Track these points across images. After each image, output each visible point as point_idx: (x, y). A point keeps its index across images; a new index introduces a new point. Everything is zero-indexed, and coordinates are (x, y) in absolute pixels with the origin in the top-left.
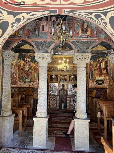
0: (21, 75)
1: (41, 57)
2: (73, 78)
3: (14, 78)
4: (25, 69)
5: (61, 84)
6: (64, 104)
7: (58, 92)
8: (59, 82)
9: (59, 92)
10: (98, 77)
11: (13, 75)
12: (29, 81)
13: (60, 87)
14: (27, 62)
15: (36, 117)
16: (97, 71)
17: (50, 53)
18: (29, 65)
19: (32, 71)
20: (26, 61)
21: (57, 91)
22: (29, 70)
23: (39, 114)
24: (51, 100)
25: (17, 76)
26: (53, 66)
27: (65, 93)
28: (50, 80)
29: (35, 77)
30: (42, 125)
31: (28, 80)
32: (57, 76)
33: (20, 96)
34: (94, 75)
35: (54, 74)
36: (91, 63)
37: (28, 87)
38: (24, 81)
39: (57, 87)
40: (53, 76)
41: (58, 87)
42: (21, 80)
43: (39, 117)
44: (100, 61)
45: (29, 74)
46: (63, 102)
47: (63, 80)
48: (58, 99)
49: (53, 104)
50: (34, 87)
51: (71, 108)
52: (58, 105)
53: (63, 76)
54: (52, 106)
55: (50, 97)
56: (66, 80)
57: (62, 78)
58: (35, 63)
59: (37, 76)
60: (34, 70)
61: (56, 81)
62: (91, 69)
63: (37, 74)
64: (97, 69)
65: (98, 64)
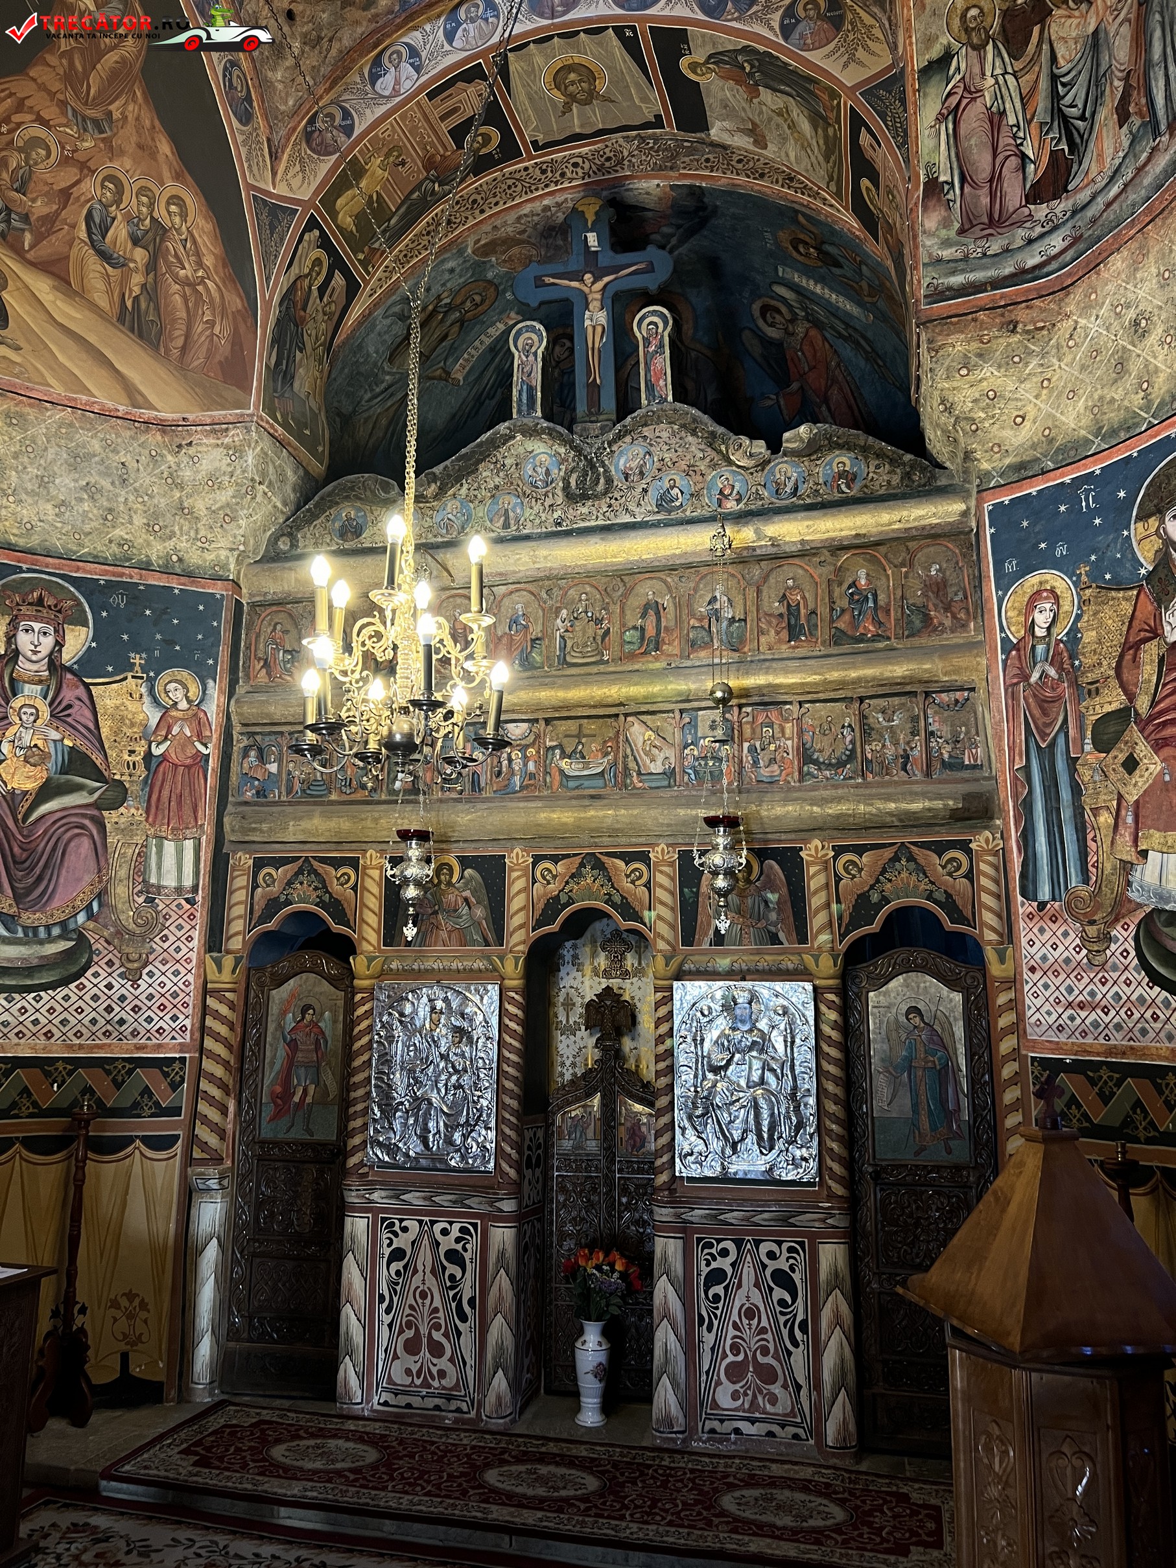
5: (583, 984)
7: (500, 1120)
8: (512, 968)
13: (562, 1047)
14: (31, 667)
16: (1158, 746)
18: (60, 715)
19: (94, 805)
22: (47, 791)
24: (398, 1254)
28: (390, 938)
29: (151, 893)
31: (31, 937)
32: (489, 872)
34: (1105, 819)
36: (1042, 619)
39: (489, 1051)
41: (510, 1036)
45: (59, 851)
48: (502, 1254)
49: (424, 1330)
50: (140, 1048)
51: (728, 1426)
52: (500, 1347)
53: (582, 865)
54: (408, 1372)
55: (375, 1211)
56: (636, 917)
57: (563, 898)
58: (159, 688)
59: (188, 882)
60: (133, 788)
61: (474, 943)
62: (1037, 712)
63: (189, 845)
64: (1153, 704)
65: (1158, 619)
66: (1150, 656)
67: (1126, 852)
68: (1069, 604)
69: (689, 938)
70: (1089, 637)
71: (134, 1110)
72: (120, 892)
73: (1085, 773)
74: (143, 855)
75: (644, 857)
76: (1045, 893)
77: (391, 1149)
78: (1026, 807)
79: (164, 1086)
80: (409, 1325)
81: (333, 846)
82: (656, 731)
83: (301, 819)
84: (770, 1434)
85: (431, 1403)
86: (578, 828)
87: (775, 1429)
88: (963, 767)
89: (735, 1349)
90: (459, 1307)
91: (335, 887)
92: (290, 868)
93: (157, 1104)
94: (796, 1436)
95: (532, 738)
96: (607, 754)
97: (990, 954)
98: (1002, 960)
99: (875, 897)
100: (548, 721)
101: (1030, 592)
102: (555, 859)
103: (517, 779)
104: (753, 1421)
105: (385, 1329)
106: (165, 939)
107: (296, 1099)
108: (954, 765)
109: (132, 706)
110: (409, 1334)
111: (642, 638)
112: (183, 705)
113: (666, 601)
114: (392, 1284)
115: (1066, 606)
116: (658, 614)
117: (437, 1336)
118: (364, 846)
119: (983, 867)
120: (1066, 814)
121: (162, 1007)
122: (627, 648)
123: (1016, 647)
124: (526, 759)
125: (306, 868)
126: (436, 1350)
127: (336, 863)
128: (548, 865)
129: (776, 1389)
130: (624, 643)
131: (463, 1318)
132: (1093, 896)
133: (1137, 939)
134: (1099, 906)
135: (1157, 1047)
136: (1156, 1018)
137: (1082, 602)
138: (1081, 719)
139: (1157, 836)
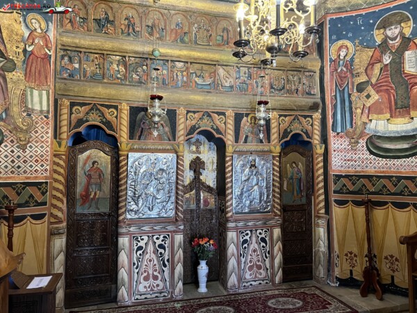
8: (181, 148)
10: (382, 122)
16: (378, 92)
19: (1, 68)
24: (140, 248)
27: (210, 206)
28: (131, 136)
32: (172, 115)
34: (359, 111)
35: (160, 98)
36: (343, 54)
39: (173, 176)
44: (394, 43)
46: (202, 255)
47: (196, 136)
48: (180, 243)
49: (151, 272)
50: (28, 178)
51: (249, 284)
52: (180, 274)
53: (203, 115)
54: (145, 287)
55: (131, 235)
56: (221, 133)
57: (197, 126)
58: (28, 20)
59: (45, 108)
60: (18, 64)
61: (164, 140)
62: (339, 80)
63: (44, 92)
64: (377, 80)
65: (381, 57)
66: (377, 67)
67: (365, 119)
68: (352, 50)
69: (237, 140)
70: (357, 60)
71: (26, 204)
72: (15, 110)
73: (353, 98)
74: (24, 95)
75: (224, 114)
76: (339, 130)
77: (136, 212)
78: (335, 107)
79: (39, 193)
80: (145, 271)
81: (107, 100)
82: (228, 72)
83: (93, 87)
84: (260, 284)
85: (154, 296)
87: (261, 282)
89: (251, 261)
90: (164, 263)
91: (108, 116)
92: (88, 108)
93: (36, 201)
94: (267, 283)
95: (185, 68)
96: (211, 78)
97: (318, 147)
98: (321, 148)
99: (289, 130)
100: (191, 63)
101: (339, 46)
102: (194, 112)
103: (180, 83)
104: (255, 281)
105: (136, 274)
106: (36, 132)
107: (92, 196)
108: (309, 94)
109: (16, 26)
110: (145, 274)
111: (223, 40)
112: (39, 31)
113: (230, 28)
114: (138, 259)
115: (350, 51)
116: (227, 32)
117: (156, 273)
118: (120, 101)
120: (347, 109)
121: (37, 161)
122: (218, 42)
123: (334, 61)
124: (183, 76)
125: (94, 108)
126: (155, 278)
127: (108, 107)
128: (192, 114)
129: (261, 271)
130: (216, 40)
132: (354, 131)
133: (367, 143)
134: (355, 134)
135: (371, 170)
136: (371, 163)
137: (356, 51)
138: (353, 83)
139: (375, 116)
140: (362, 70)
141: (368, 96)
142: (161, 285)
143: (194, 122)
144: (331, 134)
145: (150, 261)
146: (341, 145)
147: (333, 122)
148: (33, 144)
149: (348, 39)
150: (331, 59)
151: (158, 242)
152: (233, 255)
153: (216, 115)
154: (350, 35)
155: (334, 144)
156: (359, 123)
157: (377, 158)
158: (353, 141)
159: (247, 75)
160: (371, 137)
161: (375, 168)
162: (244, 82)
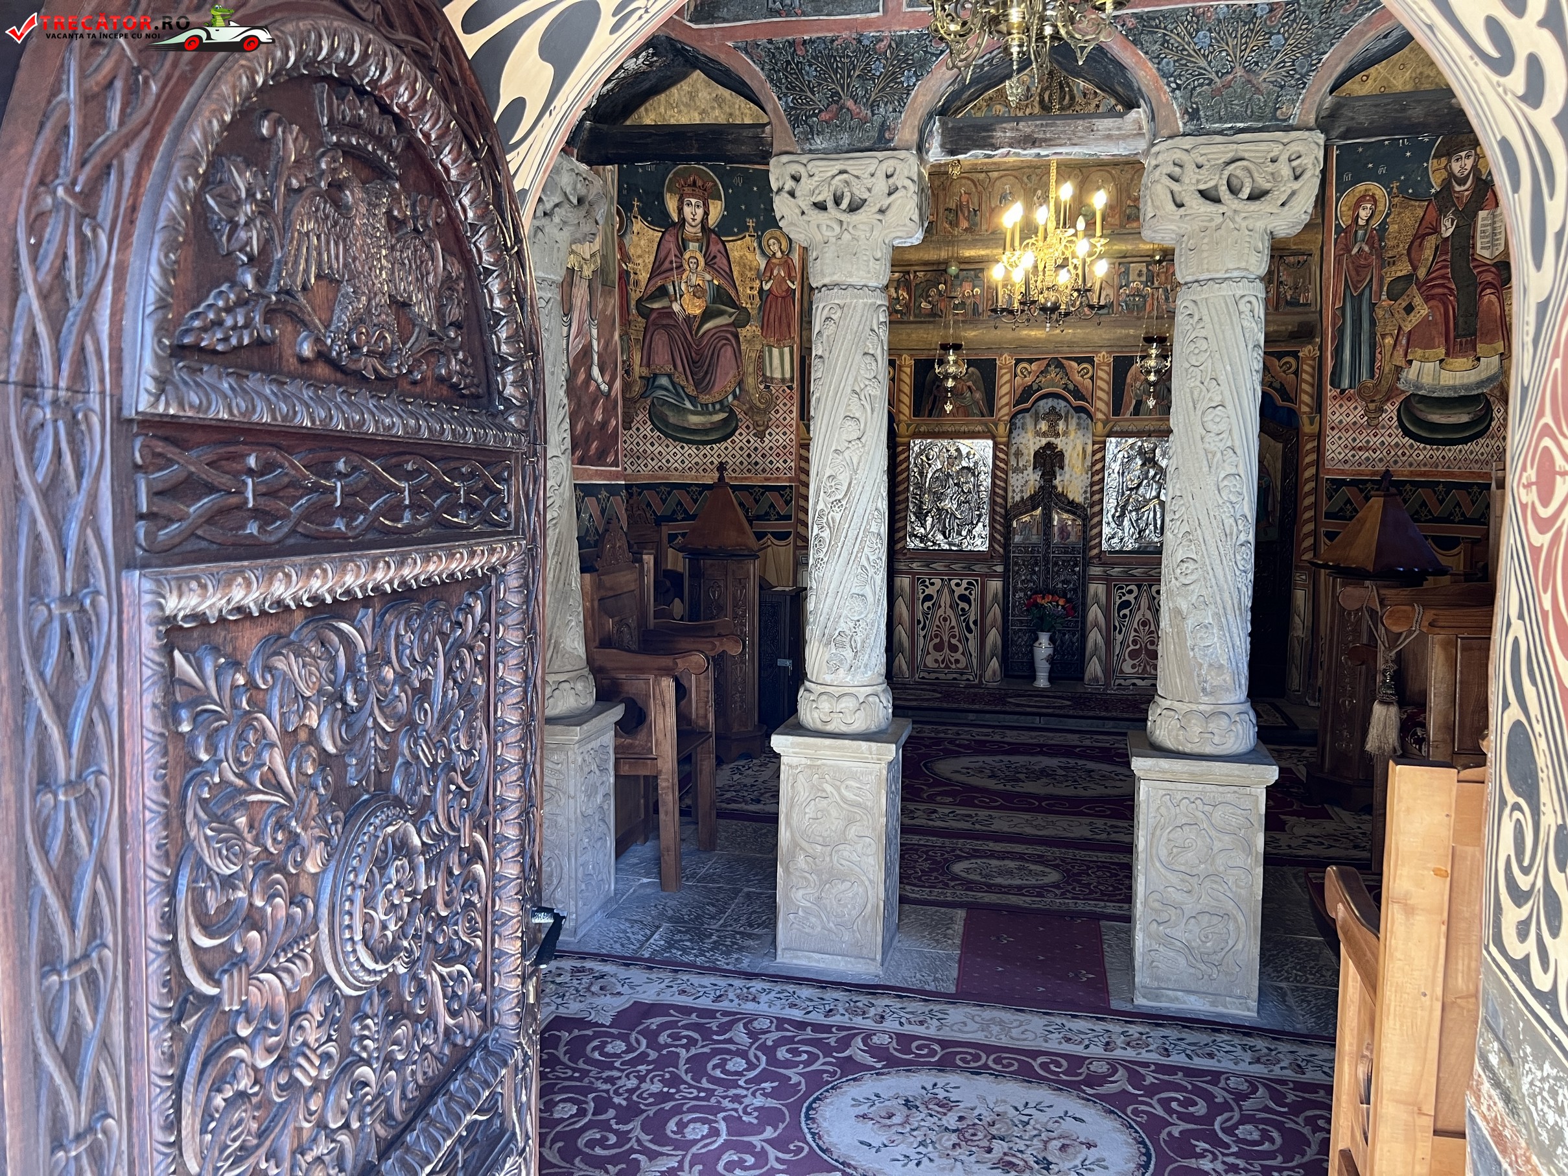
0: (638, 370)
1: (826, 195)
2: (1152, 378)
3: (594, 402)
4: (676, 307)
5: (1030, 442)
6: (1052, 640)
7: (992, 521)
8: (1002, 430)
9: (1008, 526)
10: (1429, 366)
11: (582, 376)
12: (716, 427)
13: (1016, 481)
14: (692, 230)
15: (799, 729)
16: (1427, 299)
17: (911, 157)
18: (710, 263)
19: (733, 324)
20: (683, 221)
21: (986, 519)
22: (707, 315)
23: (825, 705)
24: (928, 598)
25: (610, 385)
26: (946, 263)
27: (1072, 539)
28: (917, 412)
29: (767, 381)
30: (849, 795)
31: (705, 410)
32: (985, 370)
33: (649, 559)
34: (1389, 341)
35: (957, 347)
36: (1364, 214)
37: (711, 478)
38: (667, 424)
39: (986, 481)
40: (942, 362)
41: (1000, 471)
42: (642, 416)
43: (819, 726)
44: (1463, 190)
45: (716, 355)
46: (1041, 622)
47: (1050, 402)
48: (996, 595)
49: (946, 638)
50: (767, 479)
51: (1129, 682)
52: (995, 645)
53: (1048, 365)
54: (936, 661)
55: (914, 574)
56: (1083, 398)
57: (1035, 387)
58: (764, 243)
59: (788, 375)
60: (753, 313)
61: (974, 415)
62: (1353, 273)
63: (787, 350)
64: (1428, 274)
65: (1439, 221)
66: (1431, 242)
67: (1399, 360)
68: (1383, 205)
69: (1117, 411)
70: (1393, 228)
71: (765, 517)
72: (750, 381)
73: (1380, 313)
74: (761, 357)
75: (1090, 360)
76: (1346, 383)
77: (923, 539)
78: (1339, 333)
79: (782, 502)
80: (936, 636)
85: (951, 676)
86: (1047, 341)
88: (1298, 304)
89: (1135, 642)
90: (968, 626)
93: (778, 512)
97: (1305, 419)
98: (1312, 423)
101: (1358, 195)
102: (1030, 361)
104: (1143, 679)
105: (922, 639)
106: (777, 412)
108: (1294, 303)
109: (749, 256)
110: (937, 641)
112: (779, 255)
113: (1111, 186)
114: (925, 614)
115: (1381, 207)
117: (953, 641)
118: (899, 352)
119: (1305, 367)
120: (1365, 337)
121: (778, 455)
123: (1343, 230)
126: (954, 649)
128: (1024, 365)
131: (970, 631)
132: (1375, 386)
133: (1399, 411)
134: (1378, 392)
135: (1401, 472)
136: (1404, 454)
137: (1392, 206)
138: (1381, 279)
139: (1419, 352)
140: (1402, 249)
141: (1409, 309)
142: (963, 659)
143: (1029, 380)
144: (1330, 392)
145: (945, 620)
146: (1348, 415)
147: (1334, 367)
148: (773, 430)
149: (1378, 179)
150: (1338, 226)
151: (959, 591)
152: (1096, 625)
153: (1075, 364)
154: (1382, 170)
155: (1334, 413)
156: (1387, 369)
157: (1416, 444)
158: (1372, 406)
159: (1144, 279)
160: (1408, 398)
161: (1411, 465)
162: (1138, 293)
